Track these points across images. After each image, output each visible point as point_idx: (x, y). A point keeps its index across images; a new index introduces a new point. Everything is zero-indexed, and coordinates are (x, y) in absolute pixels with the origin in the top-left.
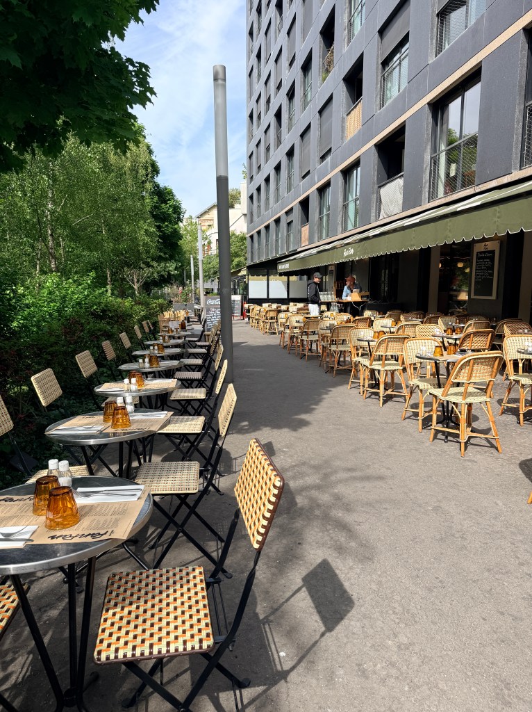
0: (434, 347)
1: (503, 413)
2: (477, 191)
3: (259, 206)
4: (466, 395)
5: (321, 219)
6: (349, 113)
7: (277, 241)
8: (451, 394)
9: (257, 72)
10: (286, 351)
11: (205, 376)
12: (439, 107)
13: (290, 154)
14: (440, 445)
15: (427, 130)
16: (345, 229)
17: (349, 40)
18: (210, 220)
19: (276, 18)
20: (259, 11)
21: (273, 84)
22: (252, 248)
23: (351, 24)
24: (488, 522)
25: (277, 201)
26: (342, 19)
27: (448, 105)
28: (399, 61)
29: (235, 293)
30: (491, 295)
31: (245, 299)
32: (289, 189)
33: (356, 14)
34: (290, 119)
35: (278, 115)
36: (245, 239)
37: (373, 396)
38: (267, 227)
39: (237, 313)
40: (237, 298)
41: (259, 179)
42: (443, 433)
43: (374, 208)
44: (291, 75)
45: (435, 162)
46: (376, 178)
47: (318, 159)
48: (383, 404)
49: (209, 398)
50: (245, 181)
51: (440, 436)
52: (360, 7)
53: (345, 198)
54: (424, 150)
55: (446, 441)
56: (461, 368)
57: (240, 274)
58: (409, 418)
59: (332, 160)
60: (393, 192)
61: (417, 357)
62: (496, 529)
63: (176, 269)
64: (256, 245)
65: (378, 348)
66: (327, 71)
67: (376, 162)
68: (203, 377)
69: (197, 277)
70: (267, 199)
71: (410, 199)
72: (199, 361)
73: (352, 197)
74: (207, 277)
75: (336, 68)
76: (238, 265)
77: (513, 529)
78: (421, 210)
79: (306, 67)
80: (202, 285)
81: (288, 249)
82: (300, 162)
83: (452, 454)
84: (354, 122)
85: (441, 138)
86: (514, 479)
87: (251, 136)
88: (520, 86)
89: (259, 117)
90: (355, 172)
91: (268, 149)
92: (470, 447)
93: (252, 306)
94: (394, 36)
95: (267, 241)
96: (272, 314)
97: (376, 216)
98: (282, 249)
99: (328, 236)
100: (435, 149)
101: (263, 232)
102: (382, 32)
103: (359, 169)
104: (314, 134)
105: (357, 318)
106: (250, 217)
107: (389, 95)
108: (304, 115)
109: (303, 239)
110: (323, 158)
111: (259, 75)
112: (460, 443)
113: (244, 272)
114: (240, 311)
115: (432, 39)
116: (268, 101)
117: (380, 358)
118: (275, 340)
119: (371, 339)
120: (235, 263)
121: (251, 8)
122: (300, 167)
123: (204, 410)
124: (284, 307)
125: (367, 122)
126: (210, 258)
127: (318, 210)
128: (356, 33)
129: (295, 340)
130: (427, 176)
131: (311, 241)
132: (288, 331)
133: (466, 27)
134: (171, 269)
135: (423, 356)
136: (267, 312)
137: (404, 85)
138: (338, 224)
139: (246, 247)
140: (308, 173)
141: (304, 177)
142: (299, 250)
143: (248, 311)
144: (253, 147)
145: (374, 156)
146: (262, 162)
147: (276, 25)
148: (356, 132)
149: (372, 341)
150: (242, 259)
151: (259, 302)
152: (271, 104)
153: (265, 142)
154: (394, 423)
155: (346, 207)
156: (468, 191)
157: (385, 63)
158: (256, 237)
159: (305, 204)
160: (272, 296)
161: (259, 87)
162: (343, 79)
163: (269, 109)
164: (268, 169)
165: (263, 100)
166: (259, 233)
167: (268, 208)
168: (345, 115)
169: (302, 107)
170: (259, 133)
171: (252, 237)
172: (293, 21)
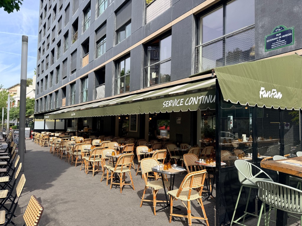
0: (112, 152)
1: (137, 175)
2: (130, 94)
3: (42, 88)
4: (122, 169)
5: (71, 96)
6: (84, 57)
7: (50, 103)
8: (117, 170)
9: (43, 32)
10: (53, 155)
11: (8, 170)
12: (117, 62)
13: (58, 68)
14: (114, 190)
15: (113, 70)
16: (82, 101)
17: (84, 31)
18: (16, 91)
19: (53, 14)
20: (46, 9)
21: (51, 39)
22: (37, 105)
23: (85, 25)
24: (126, 216)
25: (51, 86)
26: (81, 23)
27: (120, 62)
28: (102, 43)
29: (27, 127)
30: (136, 130)
31: (33, 129)
32: (57, 82)
33: (87, 22)
34: (58, 54)
35: (53, 51)
36: (34, 101)
37: (90, 173)
38: (46, 97)
39: (27, 136)
40: (28, 129)
41: (43, 76)
42: (115, 185)
43: (94, 95)
44: (59, 37)
45: (116, 81)
46: (94, 84)
47: (70, 72)
48: (94, 176)
49: (11, 181)
50: (36, 75)
51: (113, 186)
52: (88, 20)
53: (82, 89)
54: (112, 77)
55: (116, 188)
56: (120, 160)
57: (30, 117)
58: (103, 180)
59: (76, 74)
60: (101, 89)
61: (106, 156)
62: (129, 218)
64: (40, 105)
65: (92, 153)
66: (75, 40)
67: (95, 78)
68: (7, 170)
69: (5, 117)
70: (46, 85)
71: (108, 93)
72: (5, 163)
73: (85, 89)
74: (11, 118)
75: (79, 39)
76: (30, 113)
77: (134, 217)
78: (111, 98)
79: (66, 36)
80: (8, 122)
81: (56, 107)
82: (62, 72)
83: (118, 193)
84: (86, 61)
85: (118, 73)
86: (137, 199)
87: (39, 58)
88: (142, 62)
89: (44, 50)
90: (86, 79)
91: (47, 64)
92: (124, 189)
93: (36, 133)
94: (101, 34)
95: (45, 103)
96: (46, 137)
97: (95, 98)
98: (53, 107)
99: (74, 103)
100: (116, 77)
101: (44, 99)
102: (96, 31)
103: (88, 79)
104: (69, 62)
105: (86, 139)
106: (37, 91)
107: (99, 54)
108: (64, 54)
109: (63, 104)
110: (73, 72)
111: (44, 34)
112: (120, 188)
113: (32, 116)
114: (29, 135)
115: (114, 39)
116: (48, 45)
117: (93, 157)
118: (47, 149)
119: (90, 149)
120: (28, 112)
121: (42, 7)
122: (62, 74)
123: (7, 187)
124: (52, 134)
125: (91, 62)
126: (14, 109)
127: (70, 93)
128: (87, 29)
129: (57, 149)
130: (113, 86)
131: (67, 105)
132: (53, 145)
133: (125, 38)
135: (108, 156)
136: (44, 136)
137: (105, 52)
138: (79, 99)
139: (34, 105)
140: (66, 77)
141: (64, 78)
142: (61, 108)
143: (34, 135)
144: (40, 62)
145: (94, 76)
146: (45, 69)
147: (53, 17)
148: (86, 65)
149: (90, 150)
150: (32, 110)
151: (40, 131)
152: (49, 47)
153: (46, 61)
154: (97, 183)
155: (82, 93)
156: (127, 93)
157: (98, 42)
158: (39, 101)
159: (64, 89)
160: (47, 128)
161: (44, 38)
162: (81, 44)
163: (48, 48)
164: (47, 72)
165: (46, 44)
166: (41, 99)
167: (46, 89)
168: (82, 58)
169: (64, 51)
170: (43, 57)
171: (37, 101)
172: (61, 17)
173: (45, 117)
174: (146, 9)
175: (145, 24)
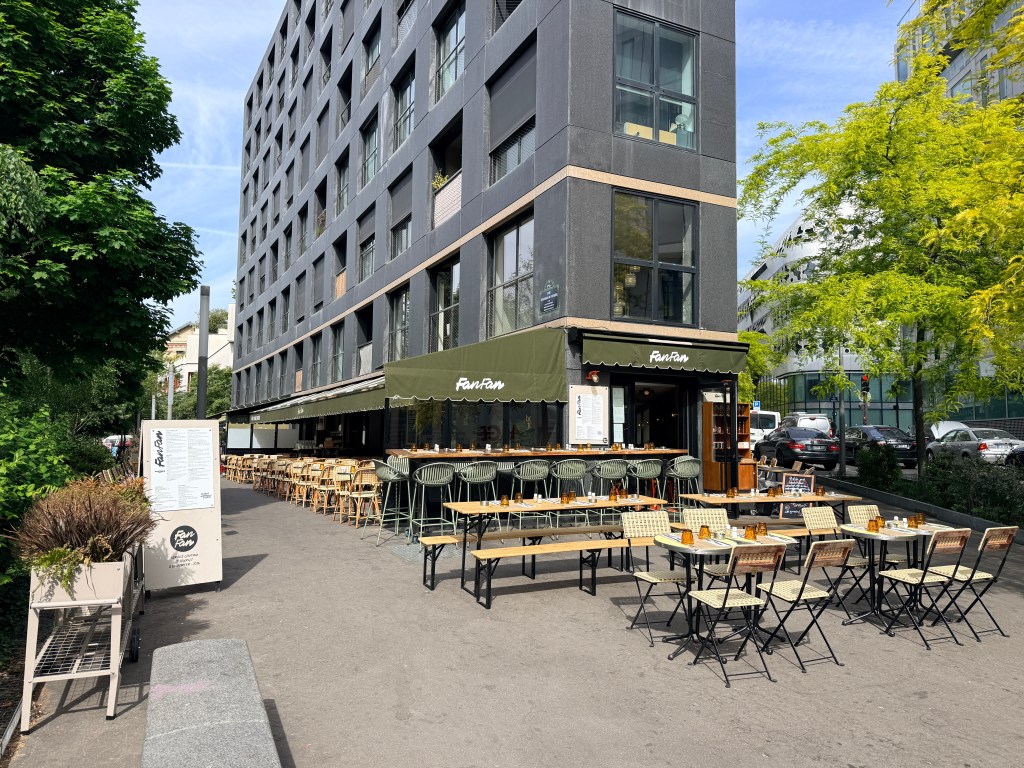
3: (250, 340)
5: (315, 366)
6: (338, 275)
7: (269, 383)
9: (253, 192)
12: (394, 296)
13: (286, 293)
15: (387, 312)
16: (334, 380)
17: (339, 211)
18: (181, 345)
20: (258, 131)
21: (270, 214)
22: (239, 388)
23: (340, 198)
25: (271, 338)
26: (333, 192)
27: (398, 298)
28: (371, 249)
31: (223, 449)
32: (284, 328)
34: (287, 256)
35: (275, 248)
36: (231, 375)
38: (259, 366)
41: (251, 310)
43: (355, 365)
44: (289, 214)
45: (392, 337)
46: (356, 339)
47: (312, 307)
52: (346, 188)
53: (335, 351)
54: (385, 328)
57: (218, 420)
59: (323, 314)
60: (367, 353)
63: (127, 411)
64: (244, 386)
66: (322, 228)
67: (356, 326)
71: (376, 362)
73: (341, 351)
75: (328, 231)
79: (303, 213)
81: (281, 393)
82: (296, 305)
84: (342, 284)
85: (396, 320)
87: (242, 258)
88: (426, 303)
89: (254, 242)
90: (342, 329)
91: (262, 279)
93: (230, 456)
94: (368, 228)
95: (257, 382)
97: (357, 372)
98: (275, 393)
99: (319, 384)
100: (392, 327)
101: (254, 371)
103: (345, 329)
104: (309, 283)
106: (238, 348)
107: (367, 272)
108: (300, 259)
109: (297, 385)
110: (316, 308)
111: (255, 198)
113: (223, 417)
115: (388, 247)
116: (264, 230)
120: (214, 406)
121: (249, 124)
122: (295, 310)
125: (350, 289)
126: (179, 398)
127: (312, 357)
128: (344, 208)
130: (387, 348)
131: (304, 388)
134: (120, 411)
138: (327, 375)
139: (230, 386)
140: (302, 318)
141: (299, 321)
142: (293, 395)
144: (245, 272)
145: (355, 321)
146: (256, 291)
147: (275, 156)
148: (343, 293)
150: (226, 400)
152: (267, 234)
153: (260, 271)
155: (335, 359)
158: (244, 376)
159: (299, 347)
160: (256, 445)
161: (254, 210)
162: (334, 244)
163: (264, 238)
164: (262, 301)
165: (259, 226)
166: (248, 370)
167: (260, 344)
168: (334, 276)
169: (299, 251)
170: (252, 259)
171: (239, 374)
172: (292, 164)
173: (254, 418)
174: (434, 198)
175: (433, 228)
